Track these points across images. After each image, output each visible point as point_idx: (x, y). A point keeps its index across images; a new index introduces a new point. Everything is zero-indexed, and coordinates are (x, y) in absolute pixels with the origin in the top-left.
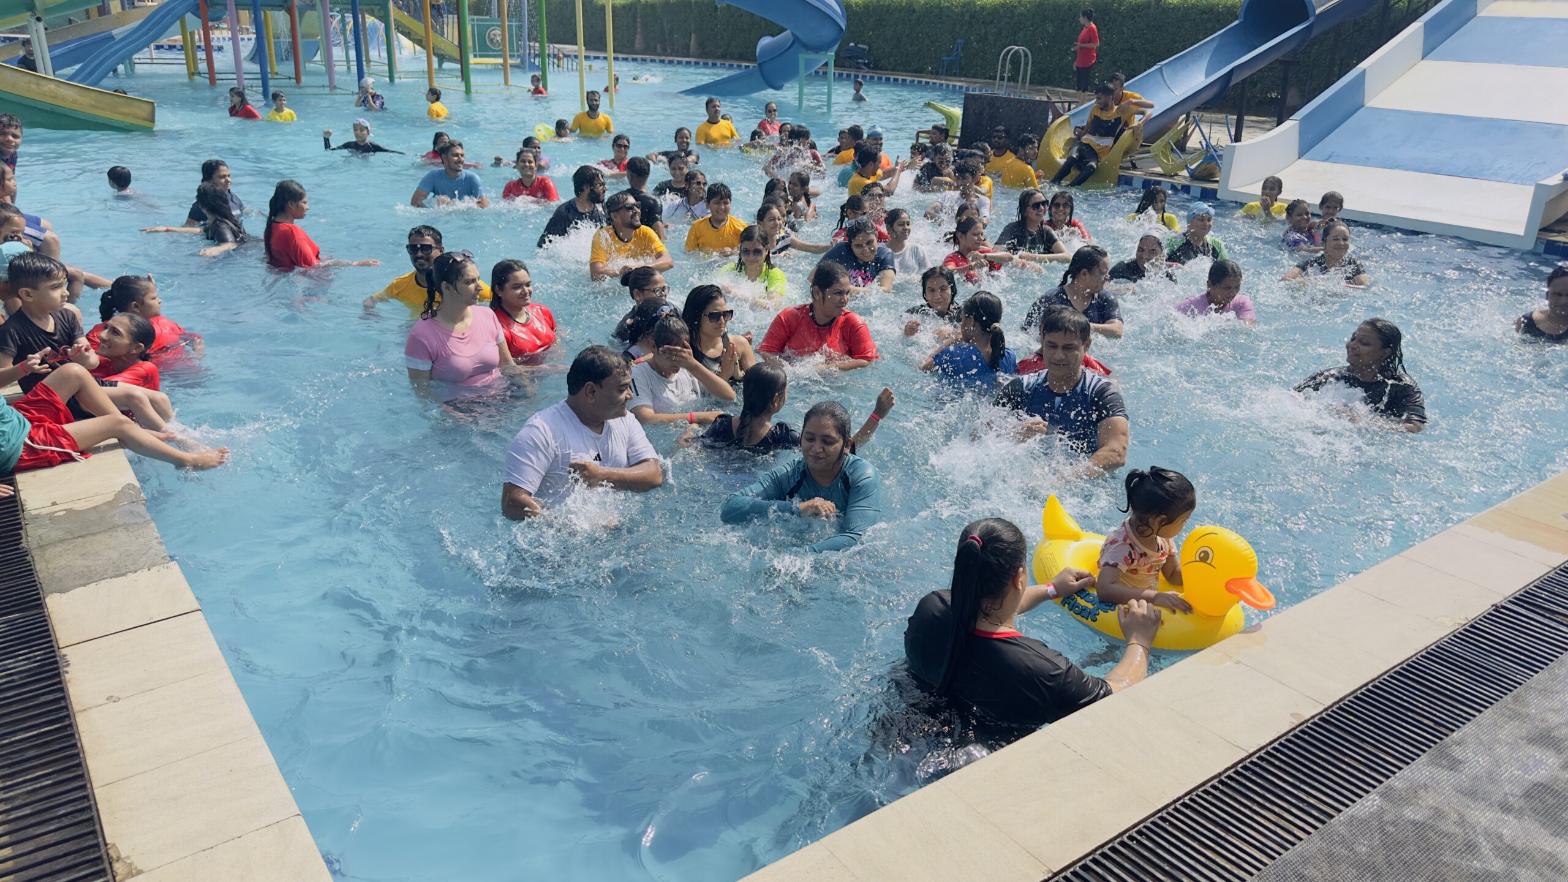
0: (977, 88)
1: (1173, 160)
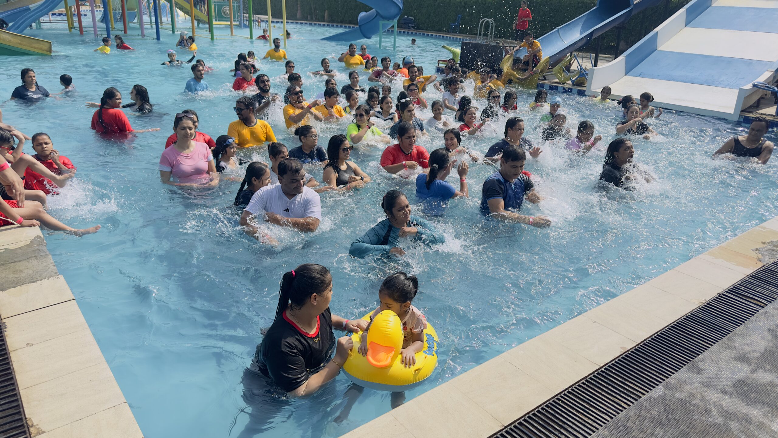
0: (468, 39)
1: (564, 76)
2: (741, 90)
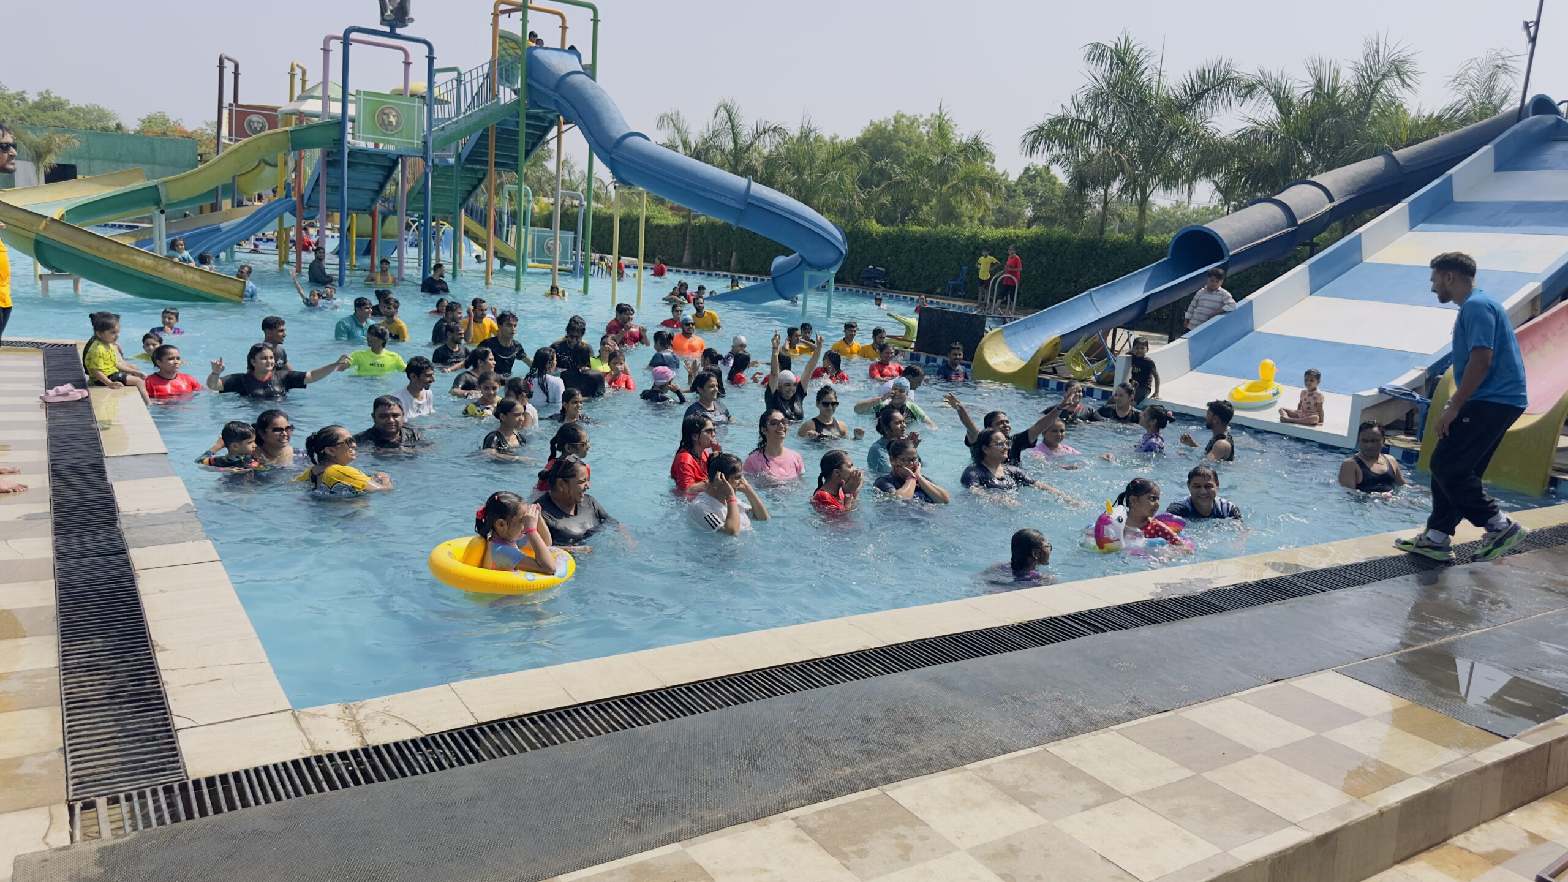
1: (1083, 368)
2: (1356, 397)
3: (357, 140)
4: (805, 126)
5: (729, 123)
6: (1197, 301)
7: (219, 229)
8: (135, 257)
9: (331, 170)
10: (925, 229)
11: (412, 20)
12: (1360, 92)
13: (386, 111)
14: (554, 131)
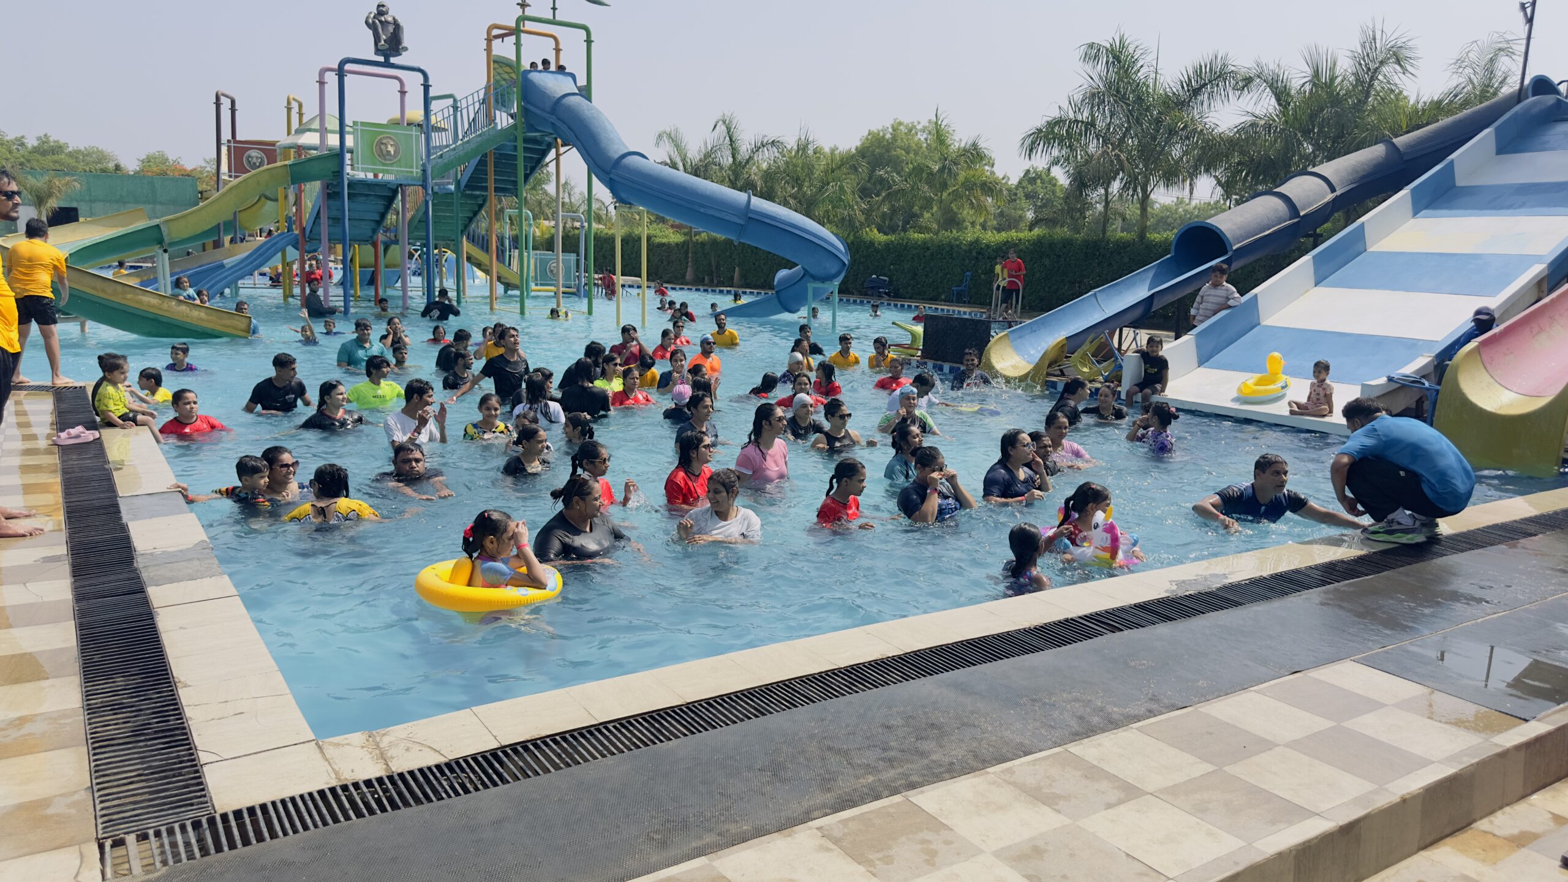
1: (1090, 368)
2: (1367, 388)
3: (356, 171)
4: (803, 138)
5: (728, 138)
6: (1202, 297)
7: (222, 266)
8: (140, 297)
9: (331, 202)
10: (927, 236)
11: (406, 49)
12: (1357, 80)
13: (384, 141)
14: (552, 154)
